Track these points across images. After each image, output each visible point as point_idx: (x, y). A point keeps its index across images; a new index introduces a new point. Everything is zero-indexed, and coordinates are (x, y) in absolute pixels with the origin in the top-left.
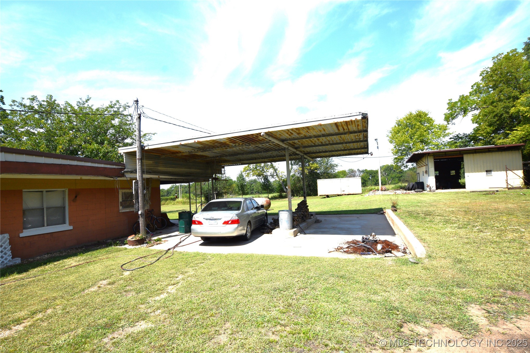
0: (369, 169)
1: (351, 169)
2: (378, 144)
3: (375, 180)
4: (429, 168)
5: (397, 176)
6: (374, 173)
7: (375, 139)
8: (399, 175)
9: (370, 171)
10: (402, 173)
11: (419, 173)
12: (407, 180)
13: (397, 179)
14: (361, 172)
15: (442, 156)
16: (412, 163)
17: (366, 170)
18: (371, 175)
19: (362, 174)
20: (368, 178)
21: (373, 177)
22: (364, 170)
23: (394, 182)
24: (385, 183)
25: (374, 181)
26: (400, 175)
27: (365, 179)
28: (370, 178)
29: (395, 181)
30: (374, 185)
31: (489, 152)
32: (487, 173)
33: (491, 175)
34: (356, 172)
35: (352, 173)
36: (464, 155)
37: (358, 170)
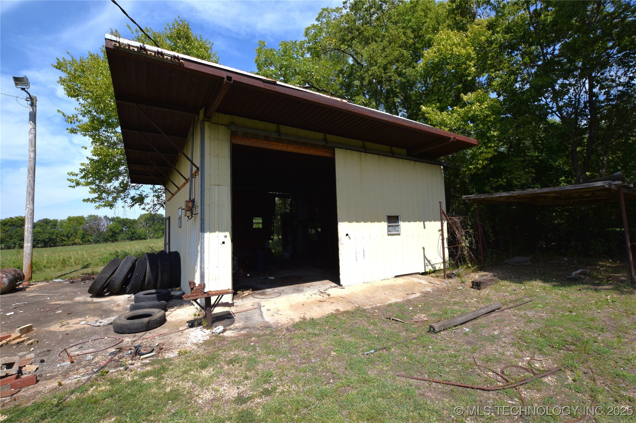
3: (130, 233)
9: (123, 220)
11: (169, 218)
13: (161, 232)
14: (110, 221)
17: (118, 218)
18: (125, 225)
19: (111, 223)
21: (127, 228)
22: (116, 218)
23: (156, 236)
24: (144, 236)
25: (128, 234)
27: (114, 231)
28: (124, 229)
29: (158, 234)
30: (128, 239)
31: (392, 155)
32: (389, 226)
33: (399, 234)
34: (101, 220)
35: (95, 221)
36: (336, 149)
37: (106, 217)
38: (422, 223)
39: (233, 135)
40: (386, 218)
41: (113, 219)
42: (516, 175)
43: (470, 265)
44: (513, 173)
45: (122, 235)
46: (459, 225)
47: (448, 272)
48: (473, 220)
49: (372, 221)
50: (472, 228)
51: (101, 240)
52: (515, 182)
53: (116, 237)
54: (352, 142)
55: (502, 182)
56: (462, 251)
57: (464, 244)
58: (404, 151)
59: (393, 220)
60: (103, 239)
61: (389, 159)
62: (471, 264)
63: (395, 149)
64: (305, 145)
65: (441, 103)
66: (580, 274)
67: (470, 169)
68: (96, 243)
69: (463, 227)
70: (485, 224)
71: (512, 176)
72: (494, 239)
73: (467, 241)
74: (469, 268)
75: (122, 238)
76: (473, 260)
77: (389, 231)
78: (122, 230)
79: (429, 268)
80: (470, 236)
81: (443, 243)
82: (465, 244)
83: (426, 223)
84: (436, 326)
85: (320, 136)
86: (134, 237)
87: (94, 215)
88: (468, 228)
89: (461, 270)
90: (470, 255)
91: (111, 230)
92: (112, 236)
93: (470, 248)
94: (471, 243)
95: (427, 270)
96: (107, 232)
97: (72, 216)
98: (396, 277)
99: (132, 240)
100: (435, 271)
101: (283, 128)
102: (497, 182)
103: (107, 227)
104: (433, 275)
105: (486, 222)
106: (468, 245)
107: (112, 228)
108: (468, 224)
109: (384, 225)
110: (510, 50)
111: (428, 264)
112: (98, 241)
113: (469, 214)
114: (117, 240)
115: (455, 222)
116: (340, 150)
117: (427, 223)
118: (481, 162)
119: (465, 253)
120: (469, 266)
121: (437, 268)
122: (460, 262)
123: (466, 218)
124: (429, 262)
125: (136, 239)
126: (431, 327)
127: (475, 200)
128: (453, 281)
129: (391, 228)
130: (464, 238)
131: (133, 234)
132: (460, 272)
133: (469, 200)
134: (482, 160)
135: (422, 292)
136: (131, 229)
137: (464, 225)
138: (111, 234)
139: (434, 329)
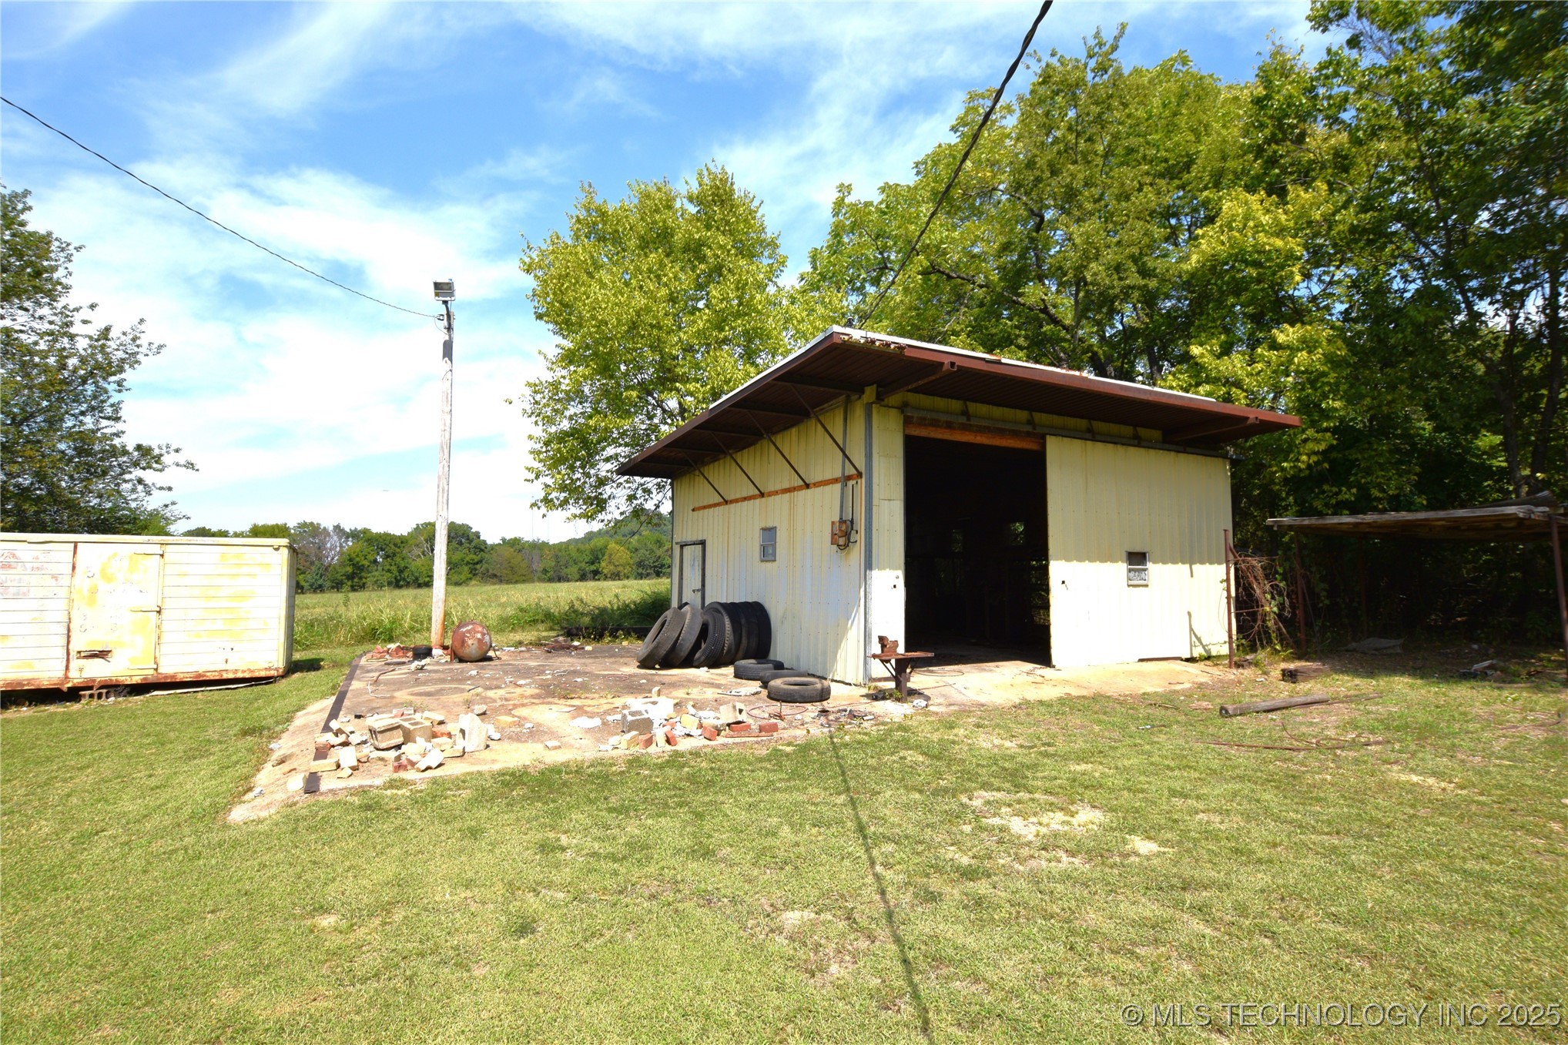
0: (377, 528)
1: (308, 521)
2: (449, 328)
3: (394, 568)
4: (875, 501)
5: (468, 559)
6: (395, 545)
7: (437, 286)
8: (474, 557)
9: (379, 535)
10: (482, 550)
11: (703, 543)
12: (495, 572)
13: (466, 569)
14: (347, 537)
15: (949, 426)
16: (659, 480)
17: (366, 531)
18: (382, 550)
19: (350, 544)
20: (372, 558)
21: (388, 556)
22: (360, 532)
25: (389, 571)
26: (476, 558)
28: (380, 559)
29: (460, 573)
30: (390, 584)
31: (1138, 442)
32: (1130, 571)
33: (1147, 586)
34: (328, 534)
35: (314, 537)
36: (1048, 437)
37: (338, 528)
38: (1187, 566)
39: (907, 422)
40: (1124, 556)
41: (355, 535)
42: (1377, 477)
43: (1278, 647)
44: (1373, 474)
45: (376, 573)
46: (1260, 573)
47: (1235, 659)
48: (1287, 565)
49: (1103, 560)
50: (1284, 579)
51: (328, 584)
52: (1375, 493)
53: (361, 578)
54: (1071, 422)
55: (1348, 495)
56: (1264, 621)
57: (1267, 609)
58: (1157, 434)
59: (1137, 558)
60: (332, 581)
61: (1132, 450)
62: (1282, 645)
63: (1142, 431)
64: (1001, 432)
65: (1228, 335)
66: (1488, 667)
67: (1283, 469)
68: (315, 592)
69: (1267, 577)
70: (1311, 572)
71: (1369, 479)
72: (1327, 602)
73: (1273, 602)
74: (1277, 652)
75: (376, 582)
76: (1285, 639)
77: (1129, 579)
78: (375, 561)
79: (1198, 652)
80: (1280, 594)
81: (1229, 603)
82: (1270, 607)
83: (1194, 566)
84: (1230, 708)
85: (1022, 415)
86: (404, 579)
87: (312, 523)
88: (1276, 579)
89: (1261, 655)
90: (1279, 629)
91: (351, 560)
92: (351, 577)
93: (1280, 616)
94: (1281, 607)
95: (1196, 655)
96: (342, 564)
97: (260, 523)
98: (1141, 660)
99: (398, 586)
100: (1209, 658)
101: (973, 407)
102: (1337, 494)
103: (341, 553)
104: (1208, 663)
105: (1313, 569)
106: (1275, 609)
107: (353, 556)
108: (1276, 572)
109: (1122, 567)
110: (1371, 237)
111: (1197, 643)
112: (320, 586)
113: (1280, 552)
114: (363, 587)
115: (1253, 567)
116: (1053, 438)
117: (1197, 567)
118: (1304, 458)
119: (1270, 624)
120: (1276, 650)
121: (1214, 653)
122: (1261, 640)
123: (1274, 560)
124: (1199, 639)
125: (408, 585)
126: (1222, 708)
127: (1290, 527)
128: (1247, 673)
129: (1132, 574)
130: (1269, 597)
131: (401, 571)
132: (1259, 657)
133: (1279, 526)
134: (1306, 454)
135: (1194, 683)
136: (398, 559)
137: (1269, 573)
138: (349, 569)
139: (1227, 712)
